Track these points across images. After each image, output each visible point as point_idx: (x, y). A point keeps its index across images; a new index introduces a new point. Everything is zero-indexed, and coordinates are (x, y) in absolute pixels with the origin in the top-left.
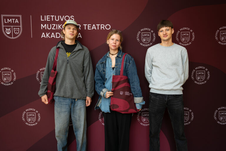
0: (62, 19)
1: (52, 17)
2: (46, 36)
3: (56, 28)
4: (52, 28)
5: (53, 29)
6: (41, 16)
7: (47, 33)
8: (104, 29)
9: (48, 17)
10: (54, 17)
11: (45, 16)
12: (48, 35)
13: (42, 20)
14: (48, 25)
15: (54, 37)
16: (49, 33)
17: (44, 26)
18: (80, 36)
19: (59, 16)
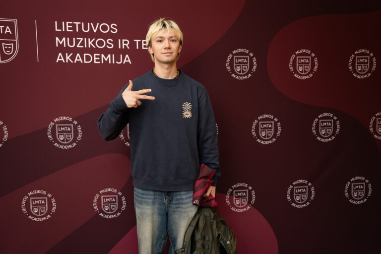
0: (95, 29)
1: (76, 24)
2: (65, 60)
3: (84, 46)
4: (76, 44)
5: (78, 46)
6: (56, 22)
7: (67, 54)
9: (69, 25)
10: (80, 26)
11: (63, 23)
12: (70, 58)
13: (56, 30)
14: (68, 39)
15: (80, 61)
16: (71, 54)
17: (61, 41)
18: (127, 59)
19: (89, 24)
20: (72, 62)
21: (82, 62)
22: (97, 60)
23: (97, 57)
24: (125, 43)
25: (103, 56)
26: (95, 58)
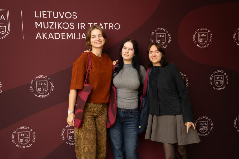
0: (62, 16)
1: (49, 13)
2: (42, 37)
3: (55, 27)
4: (49, 26)
5: (50, 28)
6: (35, 12)
7: (43, 33)
8: (113, 29)
9: (44, 13)
10: (52, 14)
11: (40, 12)
12: (45, 36)
13: (36, 17)
14: (44, 23)
16: (46, 33)
17: (39, 24)
18: (84, 36)
19: (57, 12)
20: (47, 38)
21: (53, 38)
22: (63, 37)
23: (63, 35)
24: (82, 26)
25: (67, 34)
26: (62, 36)
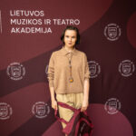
2: (16, 31)
3: (26, 23)
4: (22, 22)
14: (17, 20)
15: (24, 32)
16: (19, 28)
18: (49, 30)
20: (19, 32)
22: (33, 31)
24: (48, 22)
25: (36, 28)
